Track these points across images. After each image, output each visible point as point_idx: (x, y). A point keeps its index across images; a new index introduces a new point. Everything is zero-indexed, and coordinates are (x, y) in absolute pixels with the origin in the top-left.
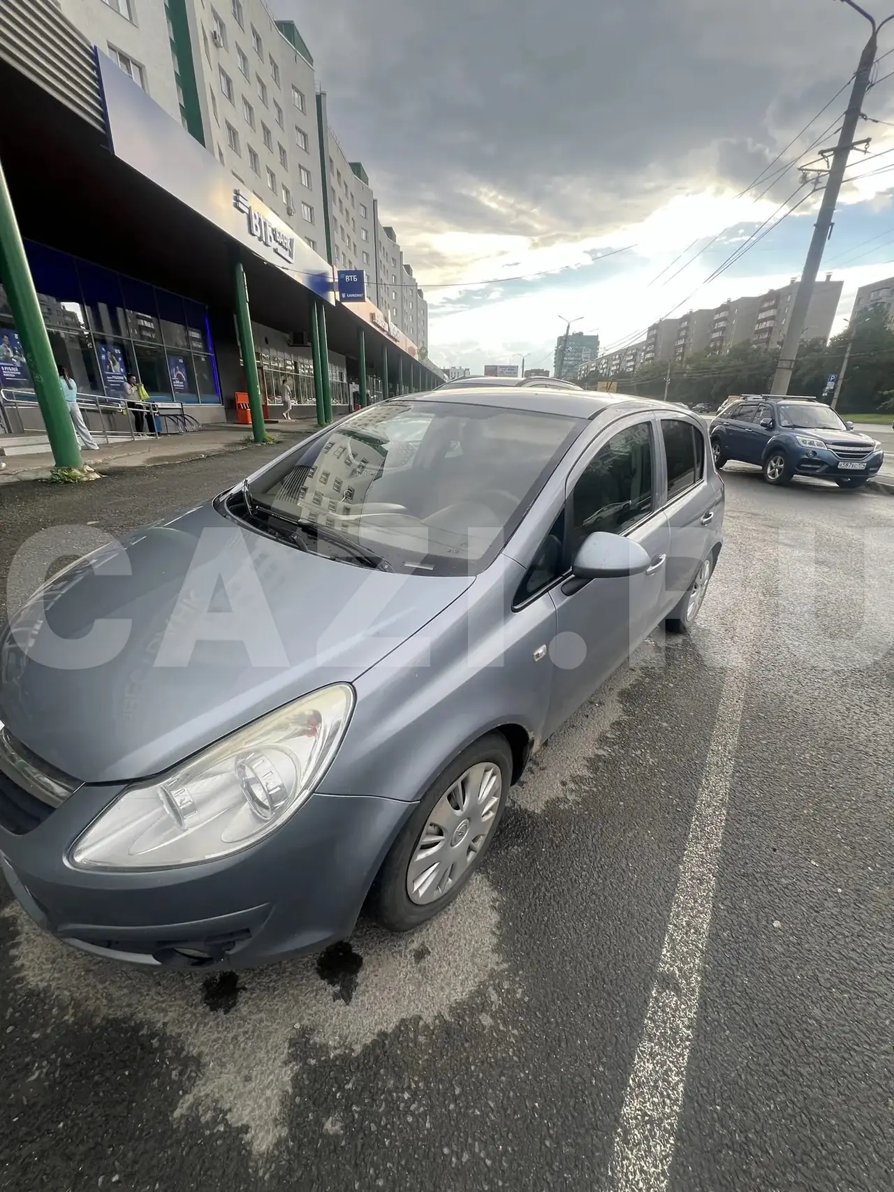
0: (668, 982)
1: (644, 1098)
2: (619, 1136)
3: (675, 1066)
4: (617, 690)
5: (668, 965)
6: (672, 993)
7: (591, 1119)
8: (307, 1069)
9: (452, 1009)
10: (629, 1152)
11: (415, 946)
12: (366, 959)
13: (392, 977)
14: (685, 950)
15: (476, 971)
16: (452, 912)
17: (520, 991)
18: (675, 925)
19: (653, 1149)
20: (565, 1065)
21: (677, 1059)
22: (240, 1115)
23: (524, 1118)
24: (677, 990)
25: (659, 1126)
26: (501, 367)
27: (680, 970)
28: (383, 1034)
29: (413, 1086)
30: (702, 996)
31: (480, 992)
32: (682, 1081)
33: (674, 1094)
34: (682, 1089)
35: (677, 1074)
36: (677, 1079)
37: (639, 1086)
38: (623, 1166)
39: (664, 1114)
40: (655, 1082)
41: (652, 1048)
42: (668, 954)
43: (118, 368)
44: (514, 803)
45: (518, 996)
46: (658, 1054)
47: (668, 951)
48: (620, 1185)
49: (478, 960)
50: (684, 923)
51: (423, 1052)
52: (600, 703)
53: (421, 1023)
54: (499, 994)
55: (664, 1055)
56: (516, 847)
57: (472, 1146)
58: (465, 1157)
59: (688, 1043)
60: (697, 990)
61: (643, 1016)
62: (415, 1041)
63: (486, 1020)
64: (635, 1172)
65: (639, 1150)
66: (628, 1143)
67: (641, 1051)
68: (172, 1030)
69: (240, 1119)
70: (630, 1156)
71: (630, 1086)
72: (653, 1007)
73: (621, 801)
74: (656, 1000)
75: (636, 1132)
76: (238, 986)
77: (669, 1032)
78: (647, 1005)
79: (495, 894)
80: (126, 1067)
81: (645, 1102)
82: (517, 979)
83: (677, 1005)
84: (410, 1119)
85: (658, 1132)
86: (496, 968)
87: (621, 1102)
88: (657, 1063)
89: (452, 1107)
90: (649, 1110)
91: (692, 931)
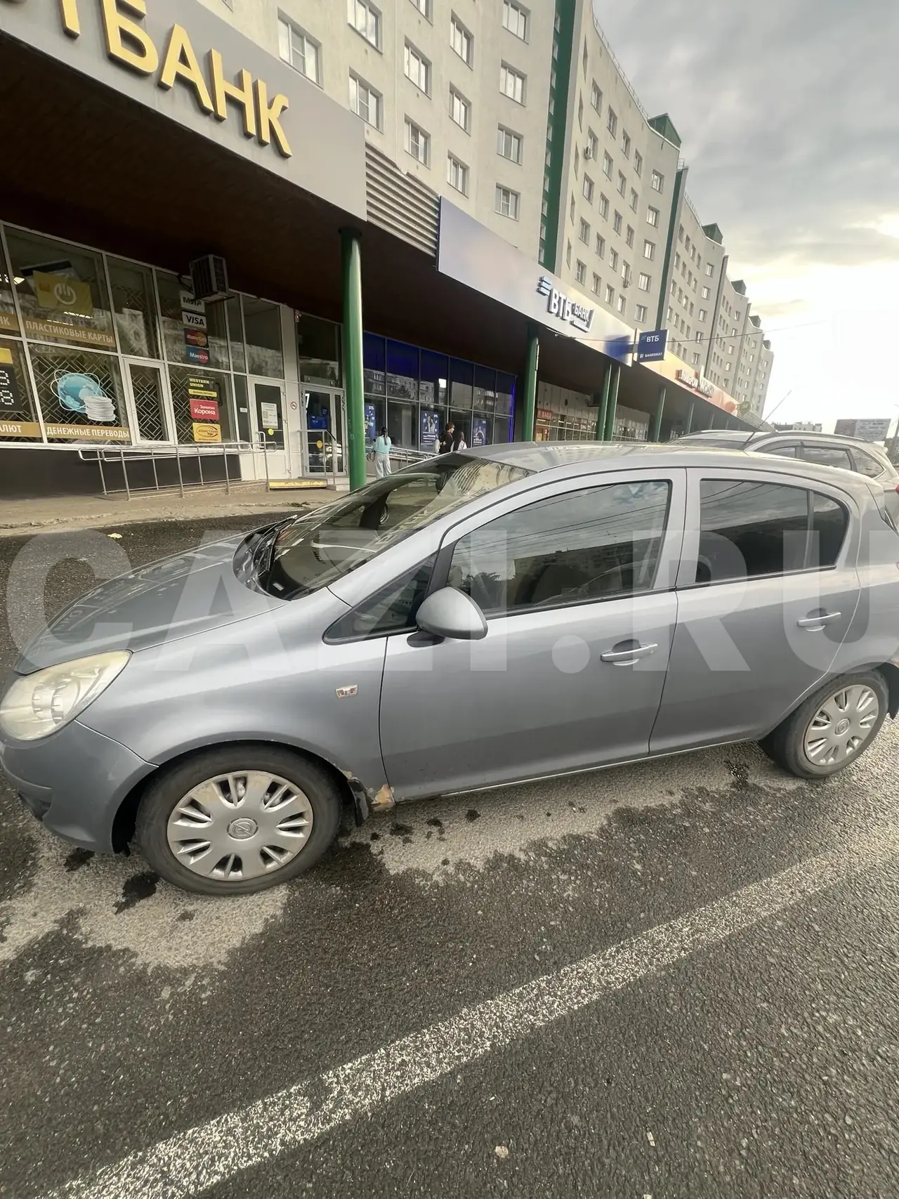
0: (317, 1094)
1: (183, 1153)
2: (135, 1157)
3: (233, 1160)
4: (620, 805)
5: (335, 1080)
6: (308, 1104)
7: (135, 1124)
8: (58, 934)
9: (158, 968)
10: (125, 1176)
11: (190, 908)
12: (157, 894)
13: (155, 917)
14: (368, 1082)
15: (201, 956)
16: (237, 904)
17: (209, 993)
18: (388, 1055)
19: (140, 1194)
20: (169, 1071)
21: (242, 1156)
22: (11, 932)
23: (106, 1077)
24: (316, 1106)
25: (165, 1184)
26: (861, 421)
27: (341, 1093)
28: (109, 947)
29: (85, 993)
30: (329, 1133)
31: (185, 972)
32: (223, 1175)
33: (205, 1177)
34: (215, 1181)
35: (227, 1167)
36: (222, 1169)
37: (191, 1142)
38: (110, 1179)
39: (179, 1181)
40: (206, 1153)
41: (236, 1126)
42: (348, 1071)
43: (433, 429)
44: (382, 852)
45: (203, 996)
46: (234, 1136)
47: (351, 1069)
48: (93, 1188)
49: (211, 949)
50: (399, 1060)
51: (113, 978)
52: (582, 810)
53: (133, 960)
54: (195, 983)
55: (237, 1142)
56: (338, 888)
57: (64, 1060)
58: (53, 1064)
59: (266, 1154)
60: (332, 1124)
61: (262, 1097)
62: (117, 967)
63: (166, 993)
64: (112, 1193)
65: (132, 1183)
66: (132, 1169)
67: (226, 1120)
68: (41, 862)
69: (8, 933)
70: (122, 1179)
71: (185, 1134)
72: (279, 1099)
73: (483, 911)
74: (289, 1096)
75: (147, 1169)
76: (88, 861)
77: (265, 1129)
78: (277, 1092)
79: (279, 913)
80: (8, 866)
81: (179, 1157)
82: (217, 984)
83: (299, 1116)
84: (60, 1010)
85: (158, 1187)
86: (215, 964)
87: (164, 1138)
88: (225, 1141)
89: (85, 1026)
90: (175, 1165)
91: (398, 1073)
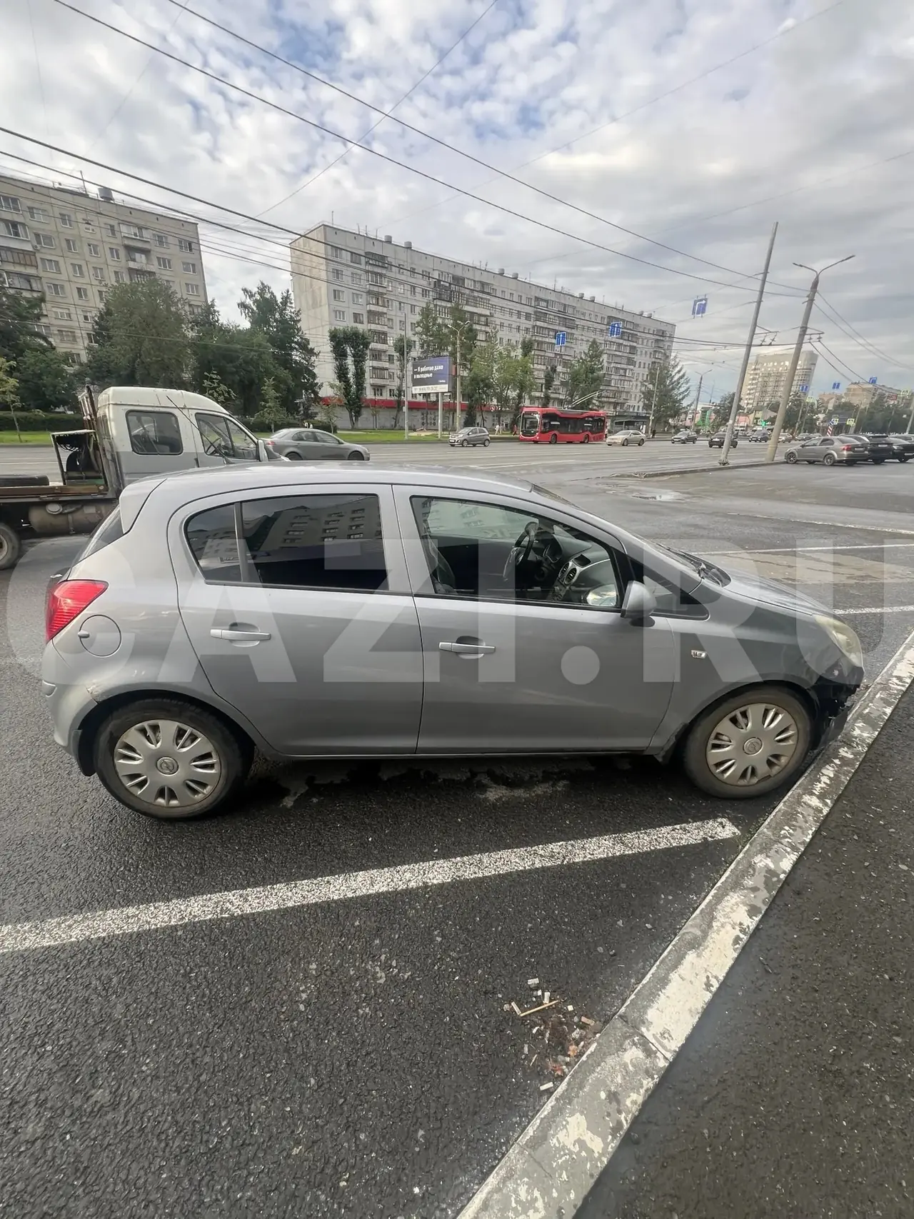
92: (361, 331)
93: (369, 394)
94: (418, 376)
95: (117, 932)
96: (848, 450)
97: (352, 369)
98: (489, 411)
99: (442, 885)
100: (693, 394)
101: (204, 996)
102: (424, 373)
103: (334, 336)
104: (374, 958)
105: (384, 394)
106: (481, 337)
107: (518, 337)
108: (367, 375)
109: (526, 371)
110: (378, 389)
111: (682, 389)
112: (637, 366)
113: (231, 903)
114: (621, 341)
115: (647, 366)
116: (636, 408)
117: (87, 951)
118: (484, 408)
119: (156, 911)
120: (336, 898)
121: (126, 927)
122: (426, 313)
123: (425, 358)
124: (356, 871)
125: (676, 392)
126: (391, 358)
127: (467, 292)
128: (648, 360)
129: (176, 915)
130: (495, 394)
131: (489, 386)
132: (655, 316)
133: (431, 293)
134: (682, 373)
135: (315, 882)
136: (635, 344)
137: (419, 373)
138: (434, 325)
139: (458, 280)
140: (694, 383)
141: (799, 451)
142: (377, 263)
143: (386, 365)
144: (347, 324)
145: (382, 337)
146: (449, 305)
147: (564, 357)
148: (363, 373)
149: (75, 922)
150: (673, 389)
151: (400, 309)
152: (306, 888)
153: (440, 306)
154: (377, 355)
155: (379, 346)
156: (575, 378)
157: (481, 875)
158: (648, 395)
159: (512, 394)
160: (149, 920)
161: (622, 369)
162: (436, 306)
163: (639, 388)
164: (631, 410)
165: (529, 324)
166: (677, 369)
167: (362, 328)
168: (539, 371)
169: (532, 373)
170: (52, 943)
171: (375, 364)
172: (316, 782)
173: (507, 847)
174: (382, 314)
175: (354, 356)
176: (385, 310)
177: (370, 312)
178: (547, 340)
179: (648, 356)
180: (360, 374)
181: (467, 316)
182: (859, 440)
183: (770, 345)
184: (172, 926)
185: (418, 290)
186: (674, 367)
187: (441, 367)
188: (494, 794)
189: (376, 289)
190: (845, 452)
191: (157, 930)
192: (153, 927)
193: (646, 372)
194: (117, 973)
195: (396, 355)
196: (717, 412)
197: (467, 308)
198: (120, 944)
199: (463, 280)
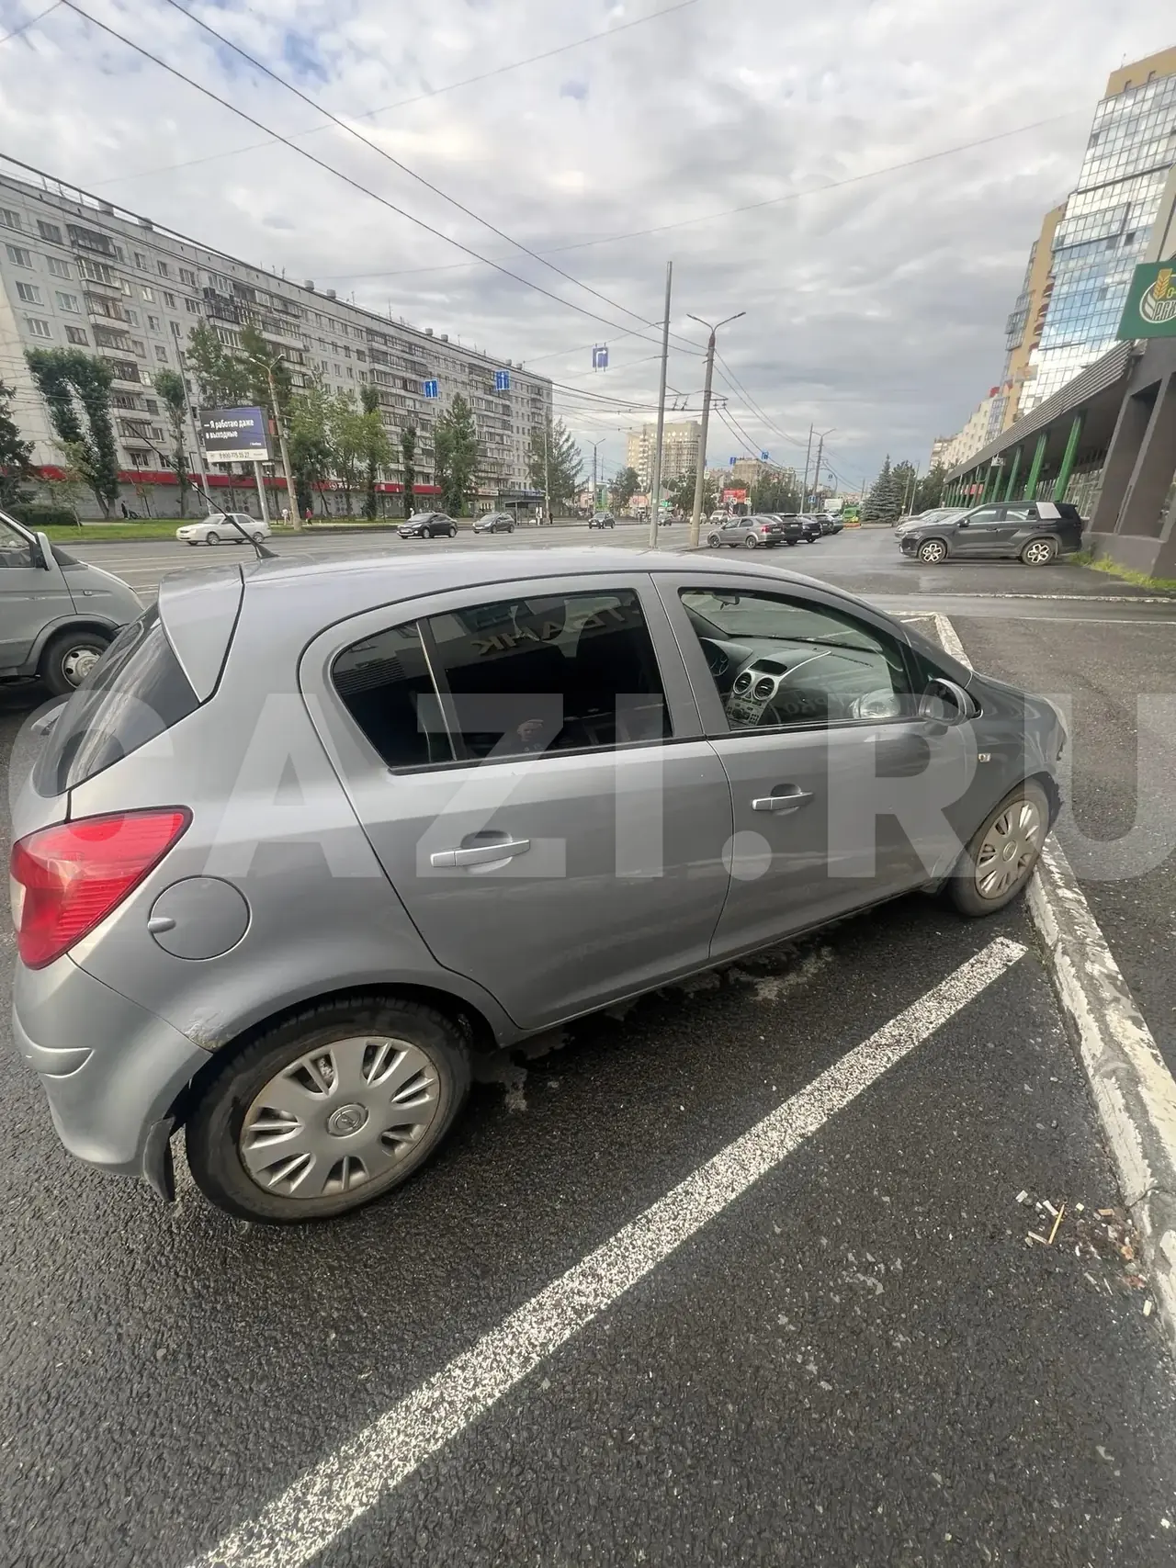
92: (89, 358)
93: (124, 462)
94: (213, 436)
95: (433, 1447)
96: (767, 531)
97: (84, 422)
98: (328, 490)
99: (822, 1129)
100: (588, 468)
101: (680, 1458)
102: (220, 430)
103: (36, 362)
104: (840, 1263)
105: (151, 463)
106: (297, 380)
107: (355, 386)
108: (115, 432)
109: (376, 433)
110: (135, 454)
111: (574, 463)
112: (515, 430)
113: (579, 1293)
114: (490, 398)
115: (526, 431)
116: (522, 485)
117: (407, 1515)
118: (322, 485)
119: (468, 1373)
120: (718, 1209)
121: (441, 1430)
122: (199, 336)
123: (213, 408)
124: (707, 1160)
125: (566, 466)
126: (151, 406)
127: (262, 310)
128: (528, 425)
129: (509, 1360)
130: (335, 465)
131: (326, 453)
132: (526, 368)
133: (201, 307)
134: (570, 443)
135: (669, 1201)
136: (507, 403)
137: (214, 431)
138: (218, 357)
139: (244, 291)
140: (587, 456)
141: (720, 533)
142: (94, 246)
143: (146, 416)
144: (55, 343)
145: (131, 372)
146: (236, 328)
147: (420, 415)
148: (108, 427)
149: (330, 1477)
150: (563, 462)
151: (152, 327)
152: (665, 1216)
153: (221, 328)
154: (126, 400)
155: (127, 385)
156: (442, 445)
157: (851, 1097)
158: (535, 469)
159: (361, 465)
160: (471, 1394)
161: (498, 435)
162: (214, 328)
163: (521, 459)
164: (517, 488)
165: (365, 366)
166: (565, 437)
167: (91, 351)
168: (393, 433)
169: (383, 436)
170: (320, 1544)
171: (124, 412)
172: (529, 1057)
173: (844, 1051)
174: (121, 333)
175: (83, 397)
176: (124, 326)
177: (96, 327)
178: (394, 391)
179: (526, 418)
180: (101, 430)
181: (269, 348)
182: (775, 520)
183: (683, 409)
184: (522, 1382)
185: (179, 302)
186: (562, 434)
187: (250, 423)
188: (769, 990)
189: (100, 290)
190: (765, 533)
191: (500, 1403)
192: (490, 1402)
193: (528, 439)
194: (503, 1515)
195: (161, 402)
196: (614, 491)
197: (265, 335)
198: (459, 1465)
199: (252, 292)
